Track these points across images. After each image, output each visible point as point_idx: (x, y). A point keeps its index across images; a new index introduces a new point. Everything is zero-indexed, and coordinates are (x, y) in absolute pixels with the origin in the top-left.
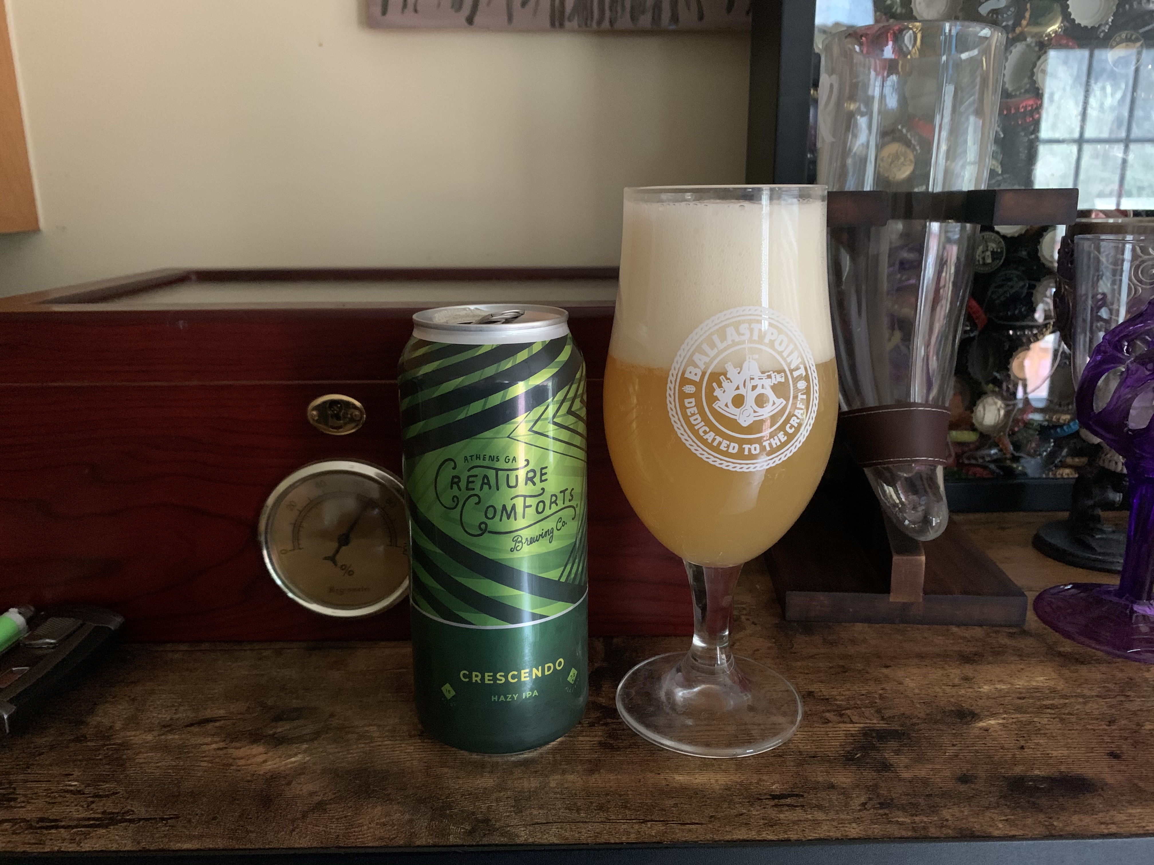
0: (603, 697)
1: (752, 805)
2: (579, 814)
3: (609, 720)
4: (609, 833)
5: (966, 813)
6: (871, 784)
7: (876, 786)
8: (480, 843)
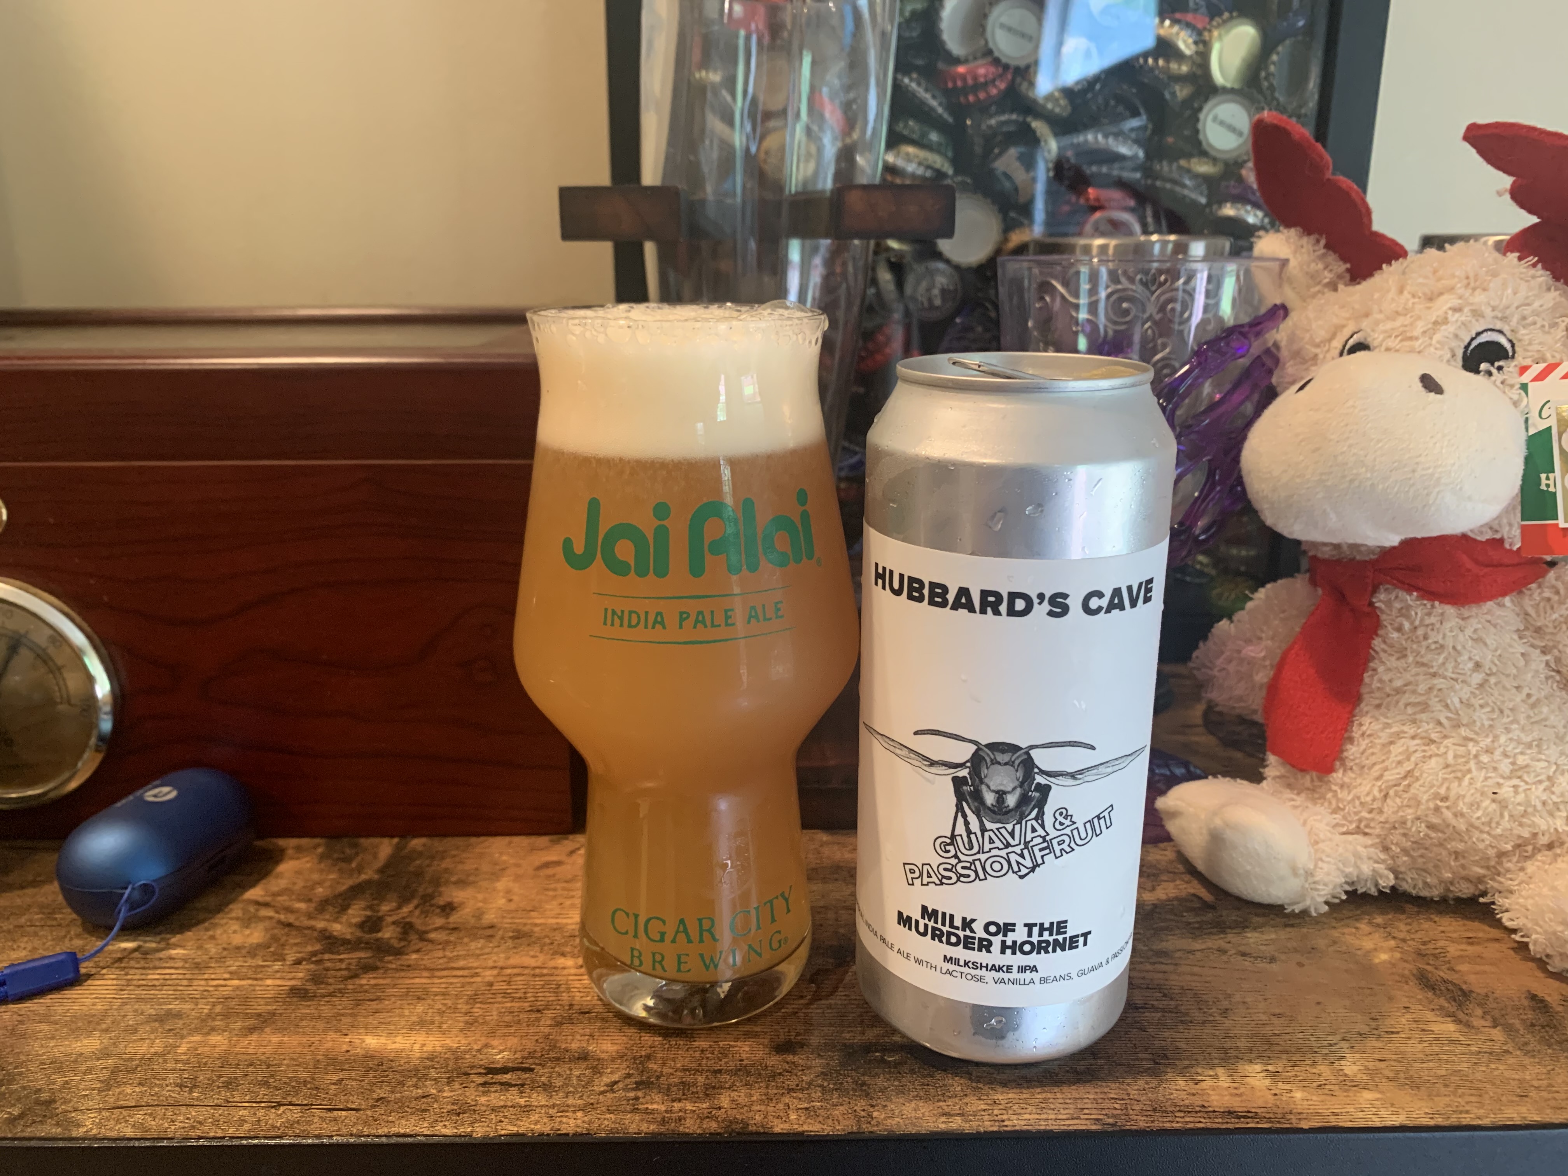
0: (341, 923)
1: (448, 1083)
2: (191, 1092)
3: (327, 956)
4: (216, 1123)
5: (754, 1098)
6: (643, 1053)
7: (648, 1057)
8: (19, 1135)
